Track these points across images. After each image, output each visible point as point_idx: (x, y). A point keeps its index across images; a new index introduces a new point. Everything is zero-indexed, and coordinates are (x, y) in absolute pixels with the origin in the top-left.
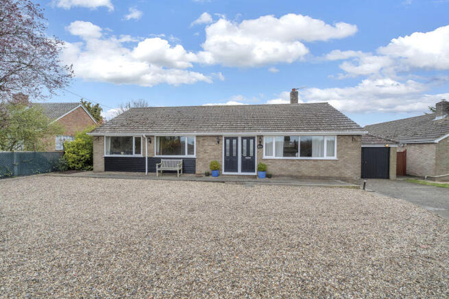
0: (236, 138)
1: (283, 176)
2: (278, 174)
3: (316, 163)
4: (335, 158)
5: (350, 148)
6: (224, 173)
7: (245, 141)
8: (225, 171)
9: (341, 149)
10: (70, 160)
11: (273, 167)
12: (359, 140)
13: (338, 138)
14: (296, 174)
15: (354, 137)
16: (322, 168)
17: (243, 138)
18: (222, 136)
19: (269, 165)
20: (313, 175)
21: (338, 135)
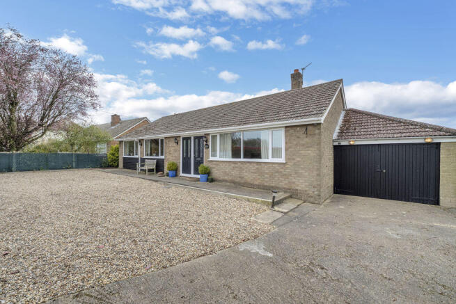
0: (190, 138)
1: (226, 181)
2: (222, 178)
3: (260, 167)
4: (282, 160)
5: (303, 145)
6: (181, 174)
7: (197, 140)
8: (183, 173)
9: (290, 147)
10: (110, 160)
11: (218, 170)
12: (317, 131)
13: (286, 132)
14: (238, 180)
15: (310, 128)
16: (267, 174)
17: (195, 138)
18: (180, 137)
19: (214, 168)
20: (257, 183)
21: (286, 127)
